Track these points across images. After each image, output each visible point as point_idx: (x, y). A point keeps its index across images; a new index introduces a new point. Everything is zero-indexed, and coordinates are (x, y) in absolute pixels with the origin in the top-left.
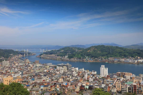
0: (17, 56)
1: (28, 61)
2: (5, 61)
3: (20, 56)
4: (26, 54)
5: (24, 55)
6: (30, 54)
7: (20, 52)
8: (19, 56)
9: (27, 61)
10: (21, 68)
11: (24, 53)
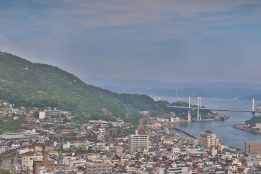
0: (163, 120)
1: (213, 141)
2: (137, 135)
3: (172, 120)
4: (194, 116)
5: (187, 119)
6: (209, 114)
7: (174, 104)
8: (170, 119)
9: (209, 140)
10: (201, 165)
11: (186, 111)
